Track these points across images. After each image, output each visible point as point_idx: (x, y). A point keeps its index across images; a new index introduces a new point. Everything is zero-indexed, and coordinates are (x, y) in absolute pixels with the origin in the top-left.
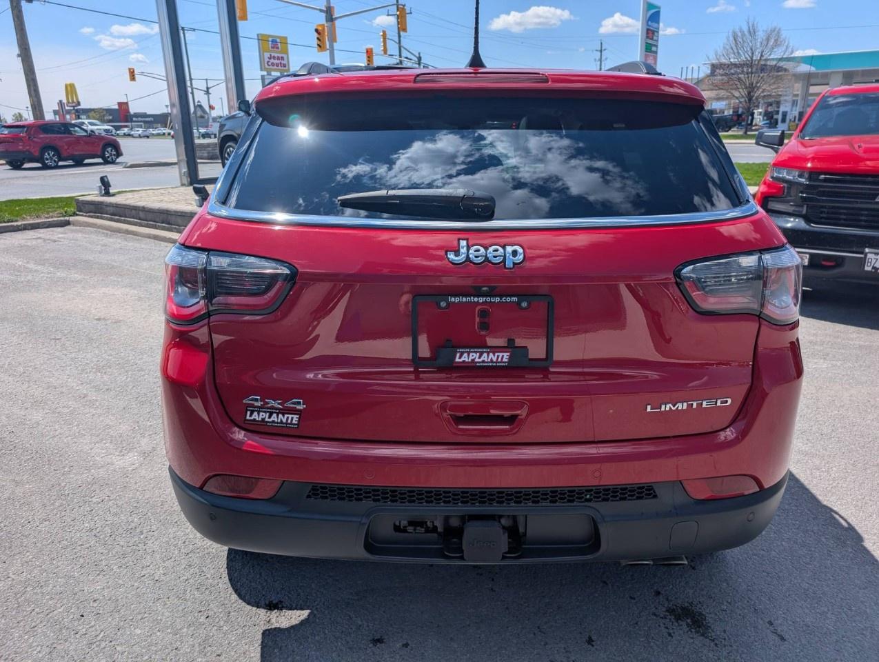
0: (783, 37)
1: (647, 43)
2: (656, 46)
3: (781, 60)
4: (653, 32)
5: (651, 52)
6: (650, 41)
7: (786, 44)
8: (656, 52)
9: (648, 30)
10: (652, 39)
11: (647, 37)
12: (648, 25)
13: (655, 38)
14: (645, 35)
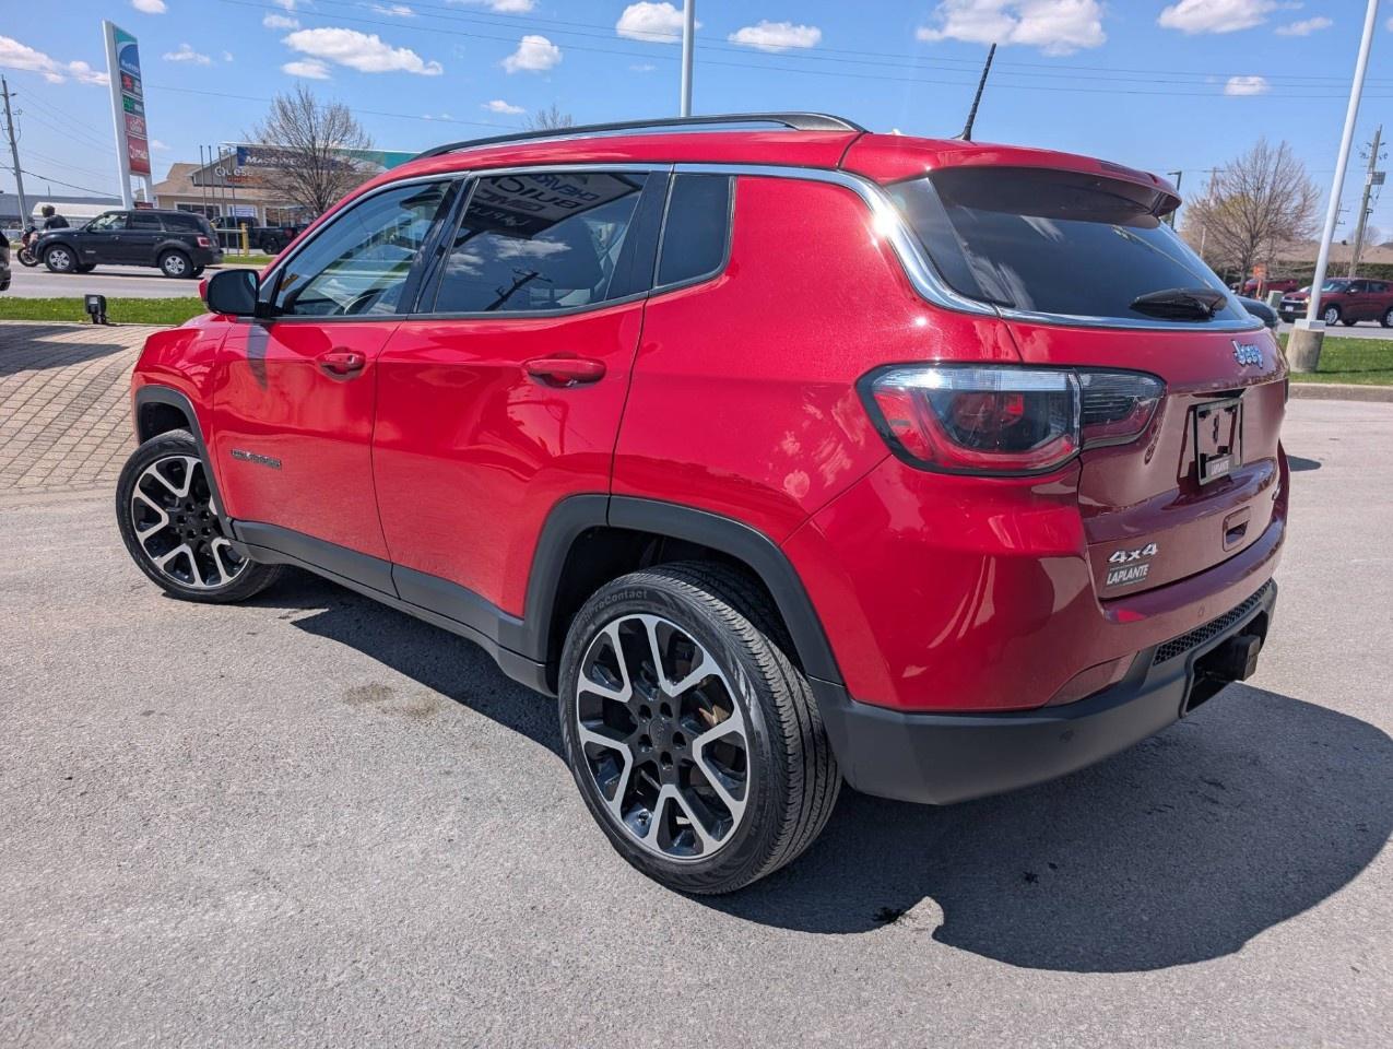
0: (352, 120)
1: (125, 96)
2: (141, 104)
3: (354, 154)
4: (132, 80)
5: (134, 112)
6: (129, 94)
7: (359, 131)
8: (142, 114)
9: (122, 74)
10: (132, 91)
11: (124, 86)
12: (121, 66)
13: (136, 90)
14: (119, 83)
